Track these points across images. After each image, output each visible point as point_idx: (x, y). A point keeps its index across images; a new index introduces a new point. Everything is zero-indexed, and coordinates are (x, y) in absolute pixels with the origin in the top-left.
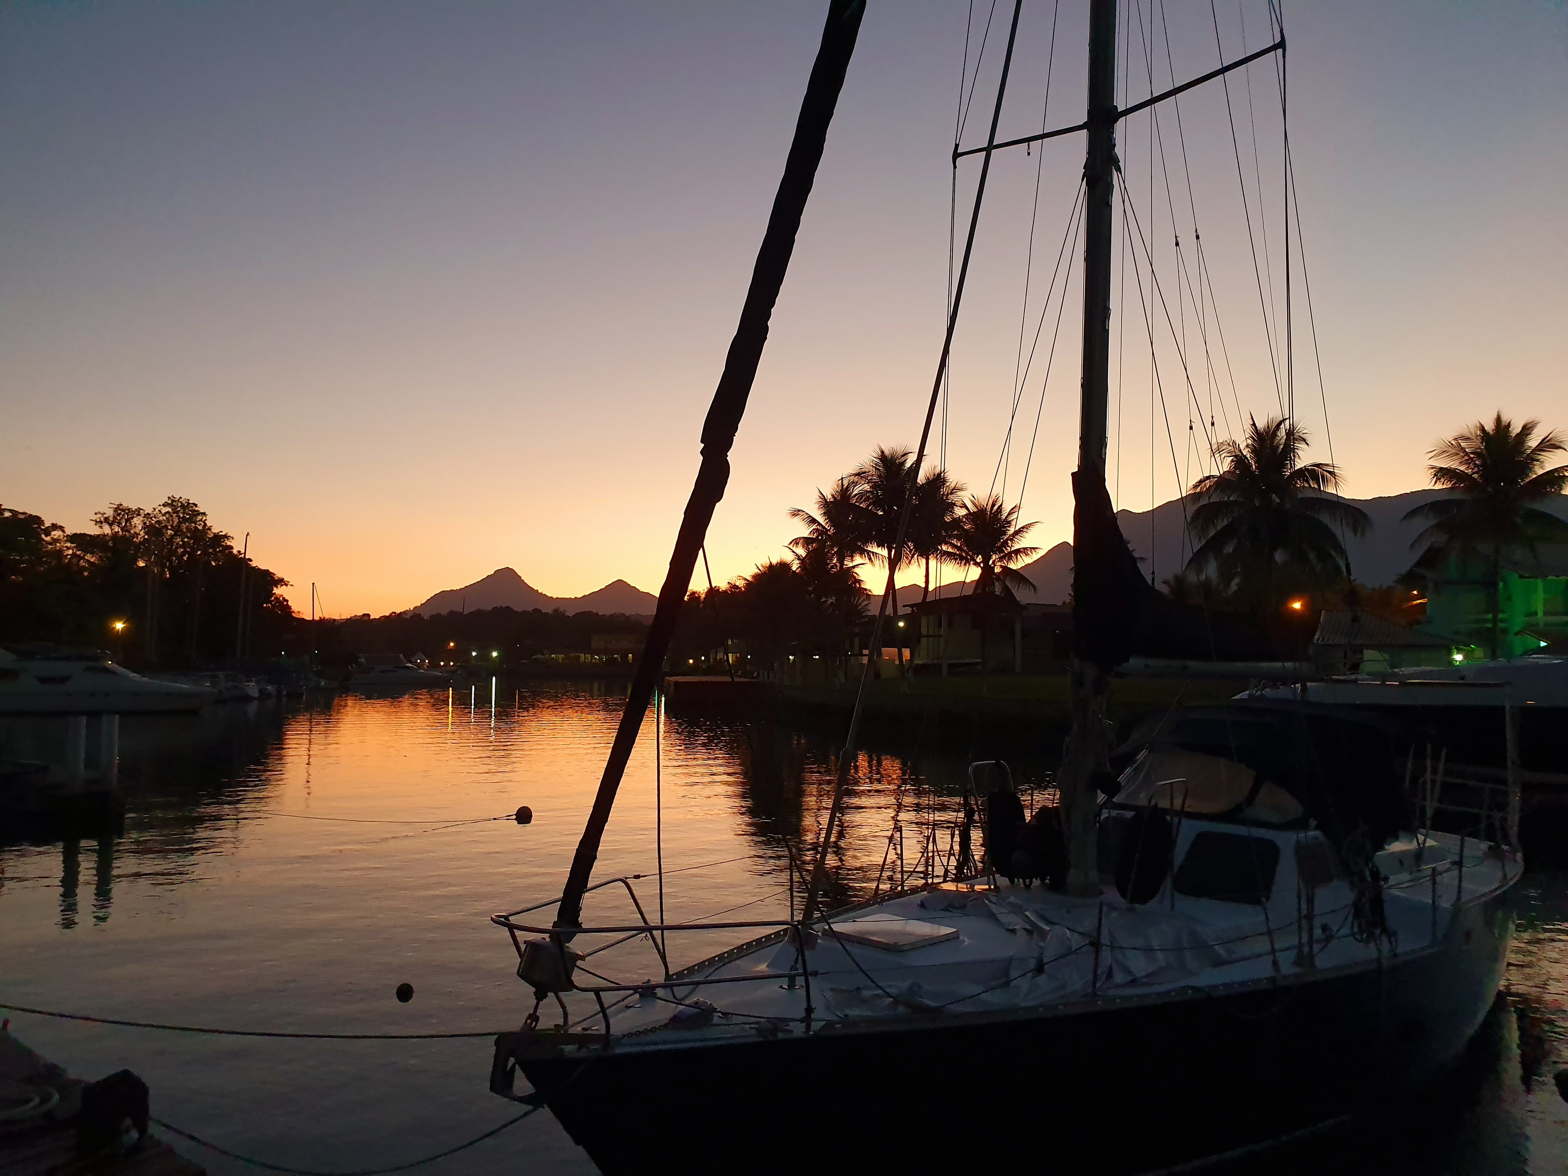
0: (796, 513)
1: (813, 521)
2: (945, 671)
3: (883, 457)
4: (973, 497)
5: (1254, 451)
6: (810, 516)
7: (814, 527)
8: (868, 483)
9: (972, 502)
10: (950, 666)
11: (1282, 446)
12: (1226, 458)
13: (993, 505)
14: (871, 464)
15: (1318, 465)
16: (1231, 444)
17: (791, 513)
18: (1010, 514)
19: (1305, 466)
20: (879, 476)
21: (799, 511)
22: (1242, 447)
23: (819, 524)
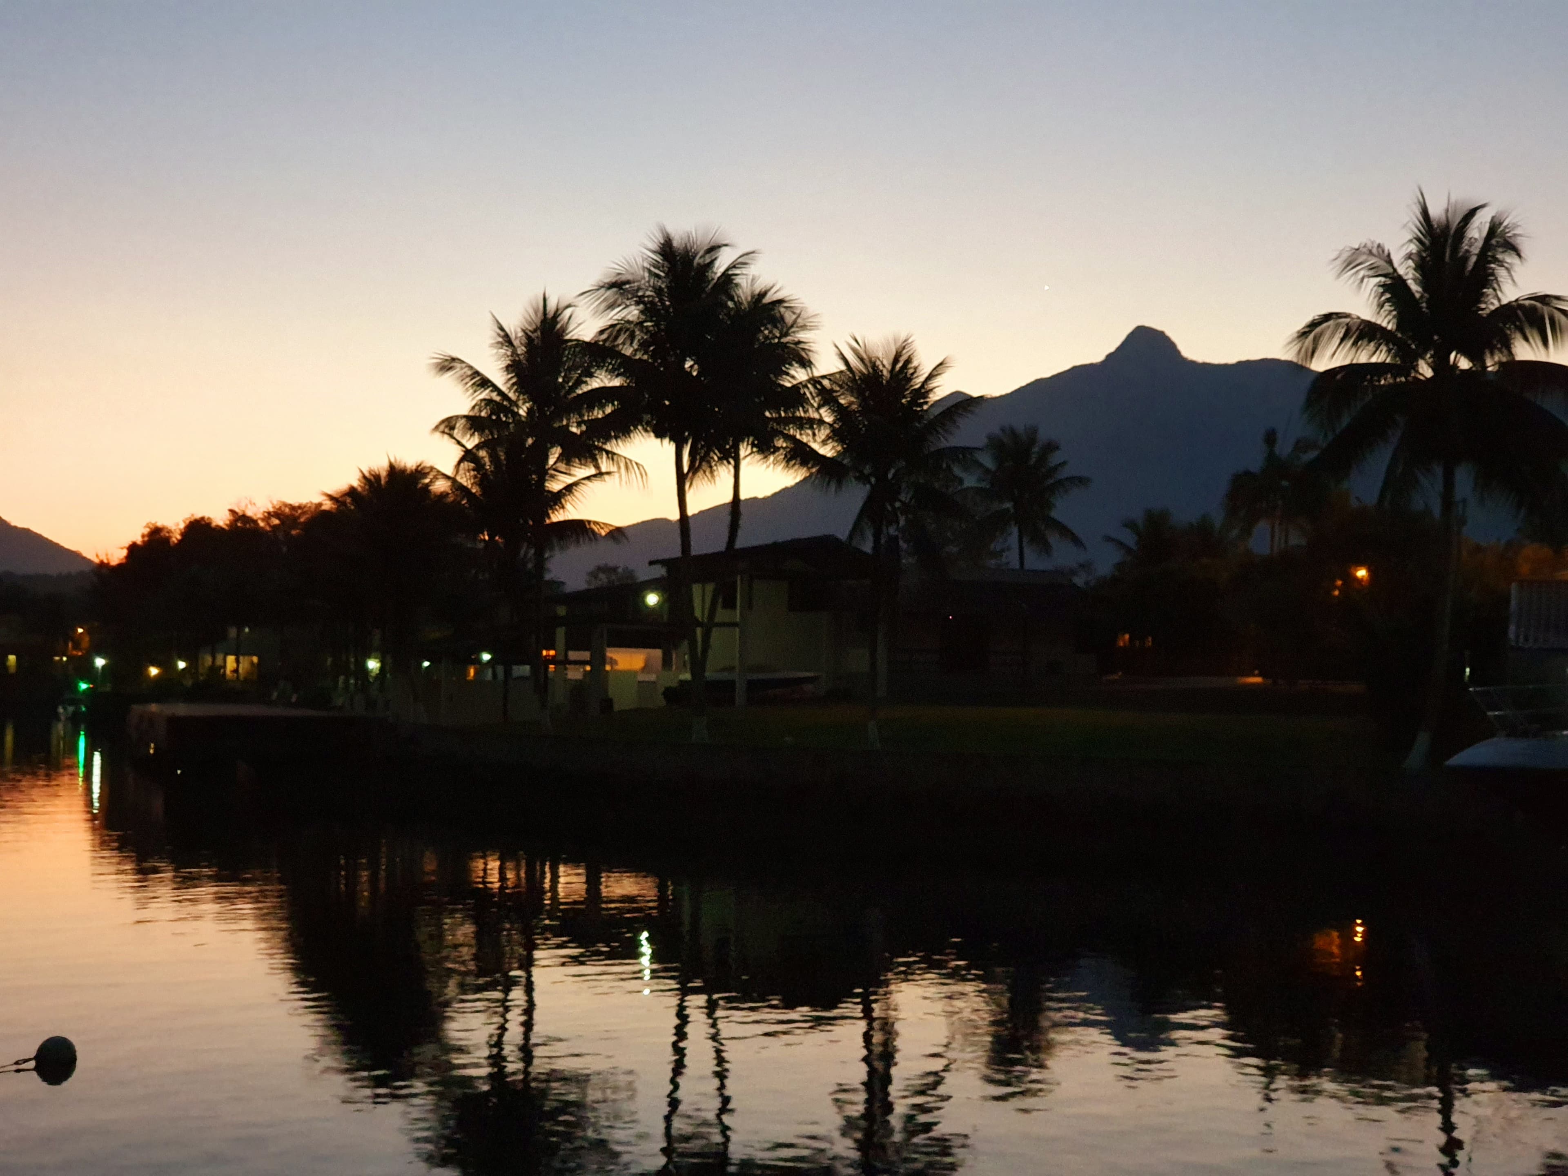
0: (447, 365)
1: (484, 383)
2: (740, 697)
3: (667, 249)
4: (856, 341)
5: (1421, 266)
6: (477, 373)
7: (485, 394)
8: (637, 303)
9: (854, 350)
10: (751, 685)
11: (1473, 259)
12: (1366, 280)
13: (896, 360)
14: (646, 265)
15: (1544, 299)
16: (1375, 251)
17: (438, 364)
18: (931, 377)
19: (1517, 300)
20: (658, 291)
21: (454, 359)
22: (1396, 259)
23: (495, 388)
